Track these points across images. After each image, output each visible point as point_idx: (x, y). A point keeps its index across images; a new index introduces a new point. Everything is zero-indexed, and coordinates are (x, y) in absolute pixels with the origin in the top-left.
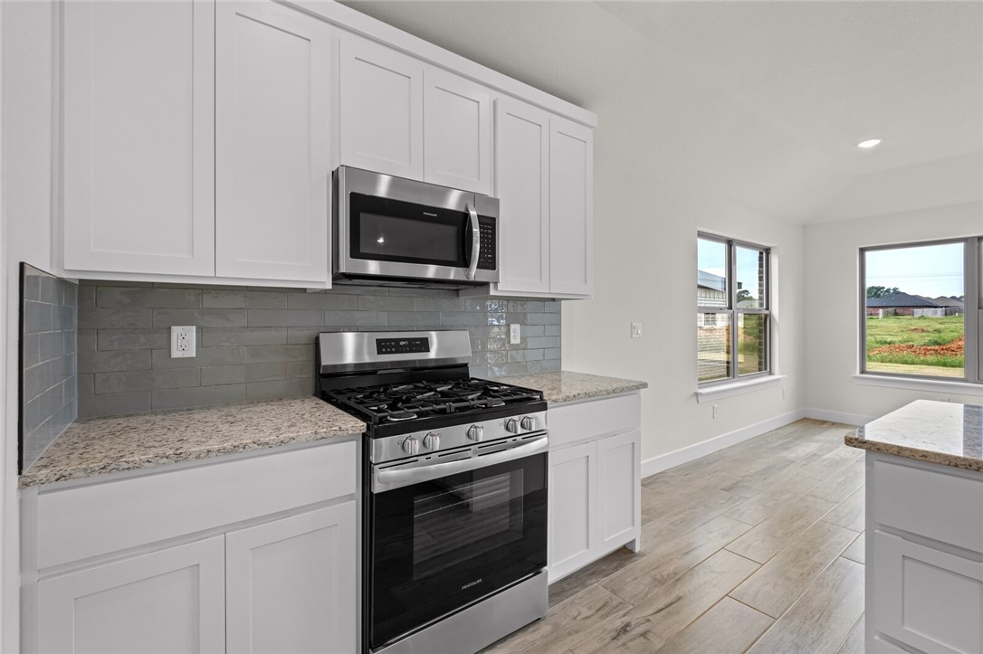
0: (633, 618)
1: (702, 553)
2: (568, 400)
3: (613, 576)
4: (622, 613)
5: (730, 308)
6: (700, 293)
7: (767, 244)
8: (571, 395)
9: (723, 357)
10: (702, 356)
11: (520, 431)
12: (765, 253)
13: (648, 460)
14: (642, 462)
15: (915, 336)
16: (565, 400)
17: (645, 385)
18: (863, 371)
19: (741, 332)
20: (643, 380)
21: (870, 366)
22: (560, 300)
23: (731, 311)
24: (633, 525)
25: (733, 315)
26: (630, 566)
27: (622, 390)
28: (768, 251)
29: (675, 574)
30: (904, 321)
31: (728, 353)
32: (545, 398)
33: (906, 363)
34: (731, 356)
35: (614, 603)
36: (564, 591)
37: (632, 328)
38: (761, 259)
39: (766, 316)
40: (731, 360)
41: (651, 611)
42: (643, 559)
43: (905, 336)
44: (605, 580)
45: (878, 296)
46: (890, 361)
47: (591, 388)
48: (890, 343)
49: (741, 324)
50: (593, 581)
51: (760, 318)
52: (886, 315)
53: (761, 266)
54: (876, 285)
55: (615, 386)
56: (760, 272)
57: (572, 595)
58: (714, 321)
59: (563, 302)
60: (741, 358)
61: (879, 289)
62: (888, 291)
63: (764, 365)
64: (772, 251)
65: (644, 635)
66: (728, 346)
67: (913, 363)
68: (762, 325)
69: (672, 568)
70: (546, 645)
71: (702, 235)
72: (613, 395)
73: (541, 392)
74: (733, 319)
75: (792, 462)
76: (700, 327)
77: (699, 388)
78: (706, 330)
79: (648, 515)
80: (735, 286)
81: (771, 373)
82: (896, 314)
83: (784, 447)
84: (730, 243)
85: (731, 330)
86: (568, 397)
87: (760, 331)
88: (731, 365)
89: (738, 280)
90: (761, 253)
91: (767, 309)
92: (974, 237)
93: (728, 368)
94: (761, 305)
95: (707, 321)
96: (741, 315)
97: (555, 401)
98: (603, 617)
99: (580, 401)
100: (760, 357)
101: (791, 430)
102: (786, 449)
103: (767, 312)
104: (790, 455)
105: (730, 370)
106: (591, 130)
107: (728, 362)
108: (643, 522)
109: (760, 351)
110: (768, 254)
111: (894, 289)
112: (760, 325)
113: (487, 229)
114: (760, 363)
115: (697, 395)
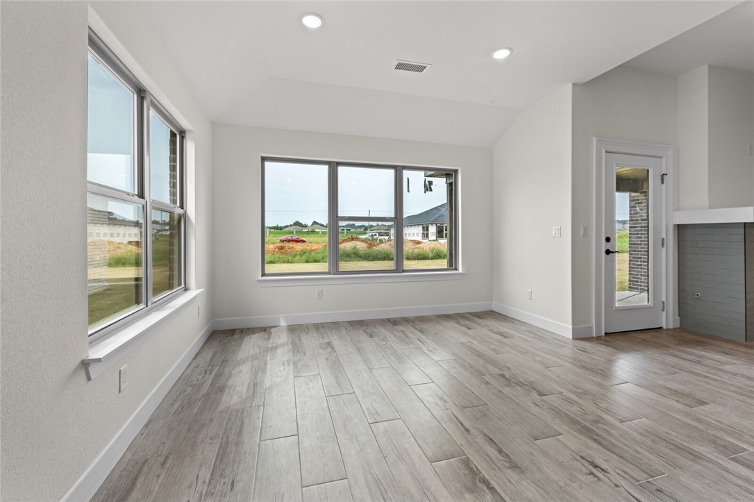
5: (142, 196)
12: (179, 136)
18: (263, 275)
23: (143, 201)
25: (144, 207)
28: (182, 131)
64: (188, 136)
74: (145, 212)
81: (185, 288)
84: (142, 95)
88: (142, 284)
90: (174, 134)
91: (182, 207)
92: (334, 162)
93: (137, 287)
103: (181, 211)
105: (140, 291)
110: (182, 138)
115: (85, 364)
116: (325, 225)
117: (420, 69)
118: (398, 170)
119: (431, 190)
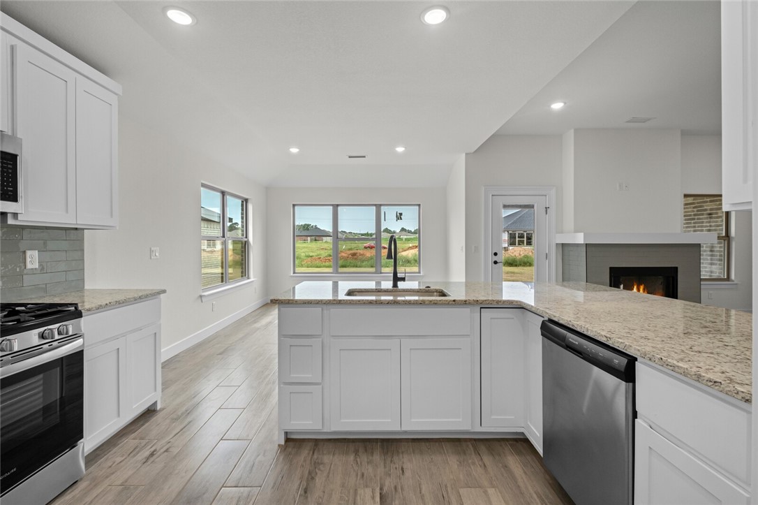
0: (157, 447)
1: (204, 393)
2: (100, 308)
3: (140, 430)
4: (150, 446)
5: (224, 237)
6: (203, 224)
7: (247, 197)
8: (104, 303)
9: (219, 270)
10: (205, 271)
11: (57, 337)
12: (245, 202)
13: (166, 349)
14: (162, 351)
15: (322, 252)
16: (98, 308)
17: (164, 291)
18: (294, 273)
19: (230, 253)
20: (163, 288)
21: (298, 270)
22: (83, 229)
23: (224, 239)
24: (155, 390)
25: (225, 241)
26: (154, 419)
27: (147, 296)
28: (246, 200)
29: (187, 411)
30: (319, 244)
31: (222, 267)
32: (80, 308)
33: (317, 267)
34: (224, 269)
35: (143, 445)
36: (98, 455)
37: (151, 251)
38: (242, 205)
39: (246, 242)
40: (224, 272)
41: (171, 437)
42: (162, 412)
43: (318, 252)
44: (133, 435)
45: (308, 230)
46: (311, 267)
47: (121, 297)
48: (311, 257)
49: (230, 246)
50: (123, 439)
51: (242, 244)
52: (311, 240)
53: (242, 210)
54: (307, 223)
55: (140, 294)
56: (242, 214)
57: (105, 455)
58: (214, 245)
59: (85, 231)
60: (230, 270)
61: (309, 225)
62: (312, 227)
63: (244, 273)
64: (249, 201)
65: (166, 451)
66: (222, 263)
67: (320, 267)
68: (243, 247)
69: (184, 409)
70: (85, 493)
71: (203, 185)
72: (139, 301)
73: (76, 304)
74: (224, 244)
75: (258, 329)
76: (204, 250)
77: (203, 292)
78: (208, 252)
79: (165, 385)
80: (227, 220)
81: (248, 278)
82: (316, 240)
83: (255, 322)
84: (223, 193)
85: (224, 251)
86: (101, 306)
87: (242, 252)
88: (224, 275)
89: (228, 216)
90: (242, 202)
91: (246, 237)
93: (222, 277)
94: (243, 235)
95: (209, 245)
96: (230, 242)
97: (89, 310)
98: (134, 456)
99: (111, 308)
100: (242, 268)
101: (259, 311)
102: (255, 323)
103: (246, 239)
104: (257, 325)
105: (223, 278)
106: (117, 97)
107: (222, 274)
108: (163, 390)
109: (242, 264)
111: (316, 226)
112: (242, 247)
113: (8, 164)
114: (242, 272)
115: (201, 296)
116: (413, 231)
117: (364, 157)
118: (378, 207)
119: (401, 219)
